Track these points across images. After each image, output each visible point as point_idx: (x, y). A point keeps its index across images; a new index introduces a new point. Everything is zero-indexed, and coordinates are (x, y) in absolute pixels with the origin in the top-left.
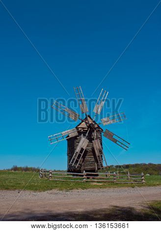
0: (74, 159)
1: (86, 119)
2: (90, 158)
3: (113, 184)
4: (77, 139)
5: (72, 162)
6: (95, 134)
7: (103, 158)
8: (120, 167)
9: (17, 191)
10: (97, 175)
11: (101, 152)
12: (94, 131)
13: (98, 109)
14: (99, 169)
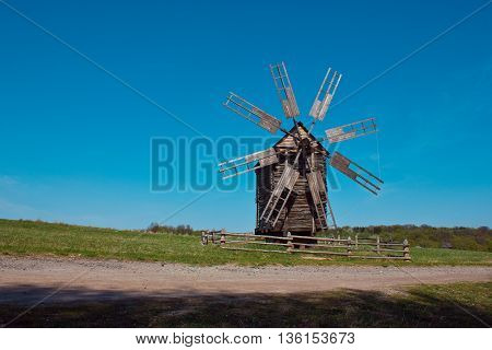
0: (269, 209)
1: (294, 129)
2: (300, 208)
3: (345, 258)
4: (276, 170)
5: (266, 216)
6: (312, 160)
7: (328, 208)
8: (363, 230)
9: (159, 263)
10: (315, 242)
11: (323, 196)
12: (309, 154)
13: (319, 109)
14: (318, 230)
